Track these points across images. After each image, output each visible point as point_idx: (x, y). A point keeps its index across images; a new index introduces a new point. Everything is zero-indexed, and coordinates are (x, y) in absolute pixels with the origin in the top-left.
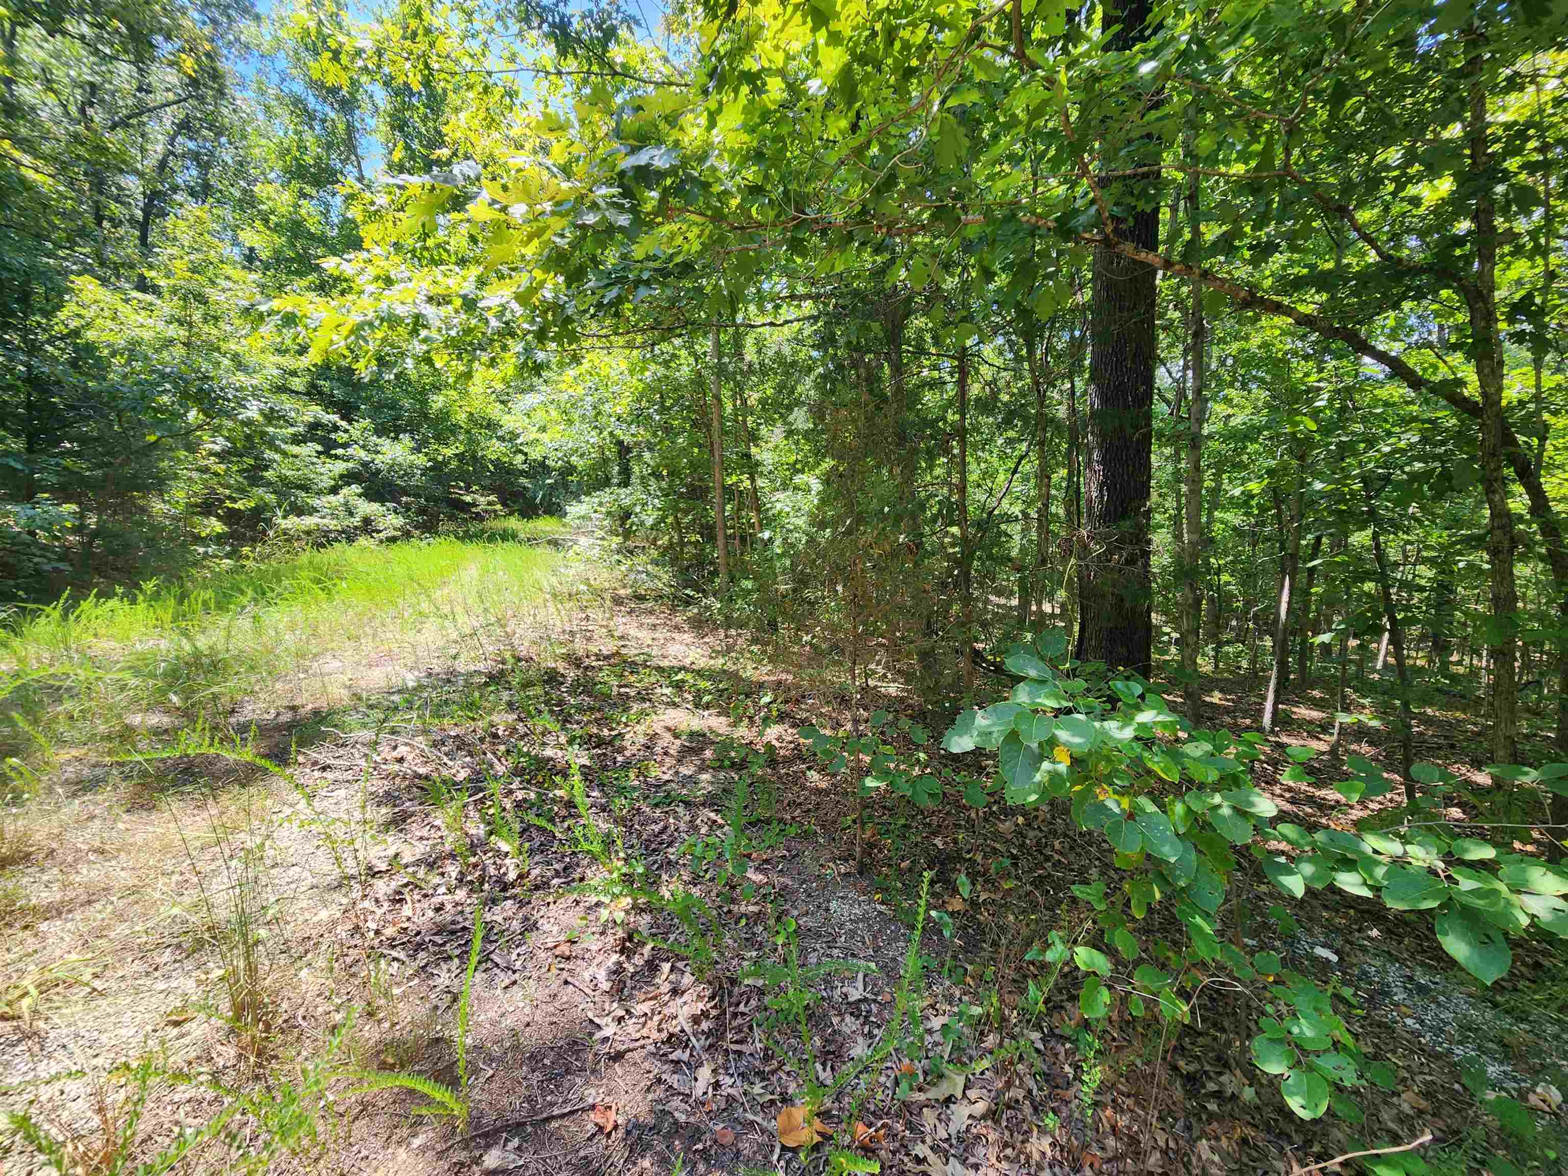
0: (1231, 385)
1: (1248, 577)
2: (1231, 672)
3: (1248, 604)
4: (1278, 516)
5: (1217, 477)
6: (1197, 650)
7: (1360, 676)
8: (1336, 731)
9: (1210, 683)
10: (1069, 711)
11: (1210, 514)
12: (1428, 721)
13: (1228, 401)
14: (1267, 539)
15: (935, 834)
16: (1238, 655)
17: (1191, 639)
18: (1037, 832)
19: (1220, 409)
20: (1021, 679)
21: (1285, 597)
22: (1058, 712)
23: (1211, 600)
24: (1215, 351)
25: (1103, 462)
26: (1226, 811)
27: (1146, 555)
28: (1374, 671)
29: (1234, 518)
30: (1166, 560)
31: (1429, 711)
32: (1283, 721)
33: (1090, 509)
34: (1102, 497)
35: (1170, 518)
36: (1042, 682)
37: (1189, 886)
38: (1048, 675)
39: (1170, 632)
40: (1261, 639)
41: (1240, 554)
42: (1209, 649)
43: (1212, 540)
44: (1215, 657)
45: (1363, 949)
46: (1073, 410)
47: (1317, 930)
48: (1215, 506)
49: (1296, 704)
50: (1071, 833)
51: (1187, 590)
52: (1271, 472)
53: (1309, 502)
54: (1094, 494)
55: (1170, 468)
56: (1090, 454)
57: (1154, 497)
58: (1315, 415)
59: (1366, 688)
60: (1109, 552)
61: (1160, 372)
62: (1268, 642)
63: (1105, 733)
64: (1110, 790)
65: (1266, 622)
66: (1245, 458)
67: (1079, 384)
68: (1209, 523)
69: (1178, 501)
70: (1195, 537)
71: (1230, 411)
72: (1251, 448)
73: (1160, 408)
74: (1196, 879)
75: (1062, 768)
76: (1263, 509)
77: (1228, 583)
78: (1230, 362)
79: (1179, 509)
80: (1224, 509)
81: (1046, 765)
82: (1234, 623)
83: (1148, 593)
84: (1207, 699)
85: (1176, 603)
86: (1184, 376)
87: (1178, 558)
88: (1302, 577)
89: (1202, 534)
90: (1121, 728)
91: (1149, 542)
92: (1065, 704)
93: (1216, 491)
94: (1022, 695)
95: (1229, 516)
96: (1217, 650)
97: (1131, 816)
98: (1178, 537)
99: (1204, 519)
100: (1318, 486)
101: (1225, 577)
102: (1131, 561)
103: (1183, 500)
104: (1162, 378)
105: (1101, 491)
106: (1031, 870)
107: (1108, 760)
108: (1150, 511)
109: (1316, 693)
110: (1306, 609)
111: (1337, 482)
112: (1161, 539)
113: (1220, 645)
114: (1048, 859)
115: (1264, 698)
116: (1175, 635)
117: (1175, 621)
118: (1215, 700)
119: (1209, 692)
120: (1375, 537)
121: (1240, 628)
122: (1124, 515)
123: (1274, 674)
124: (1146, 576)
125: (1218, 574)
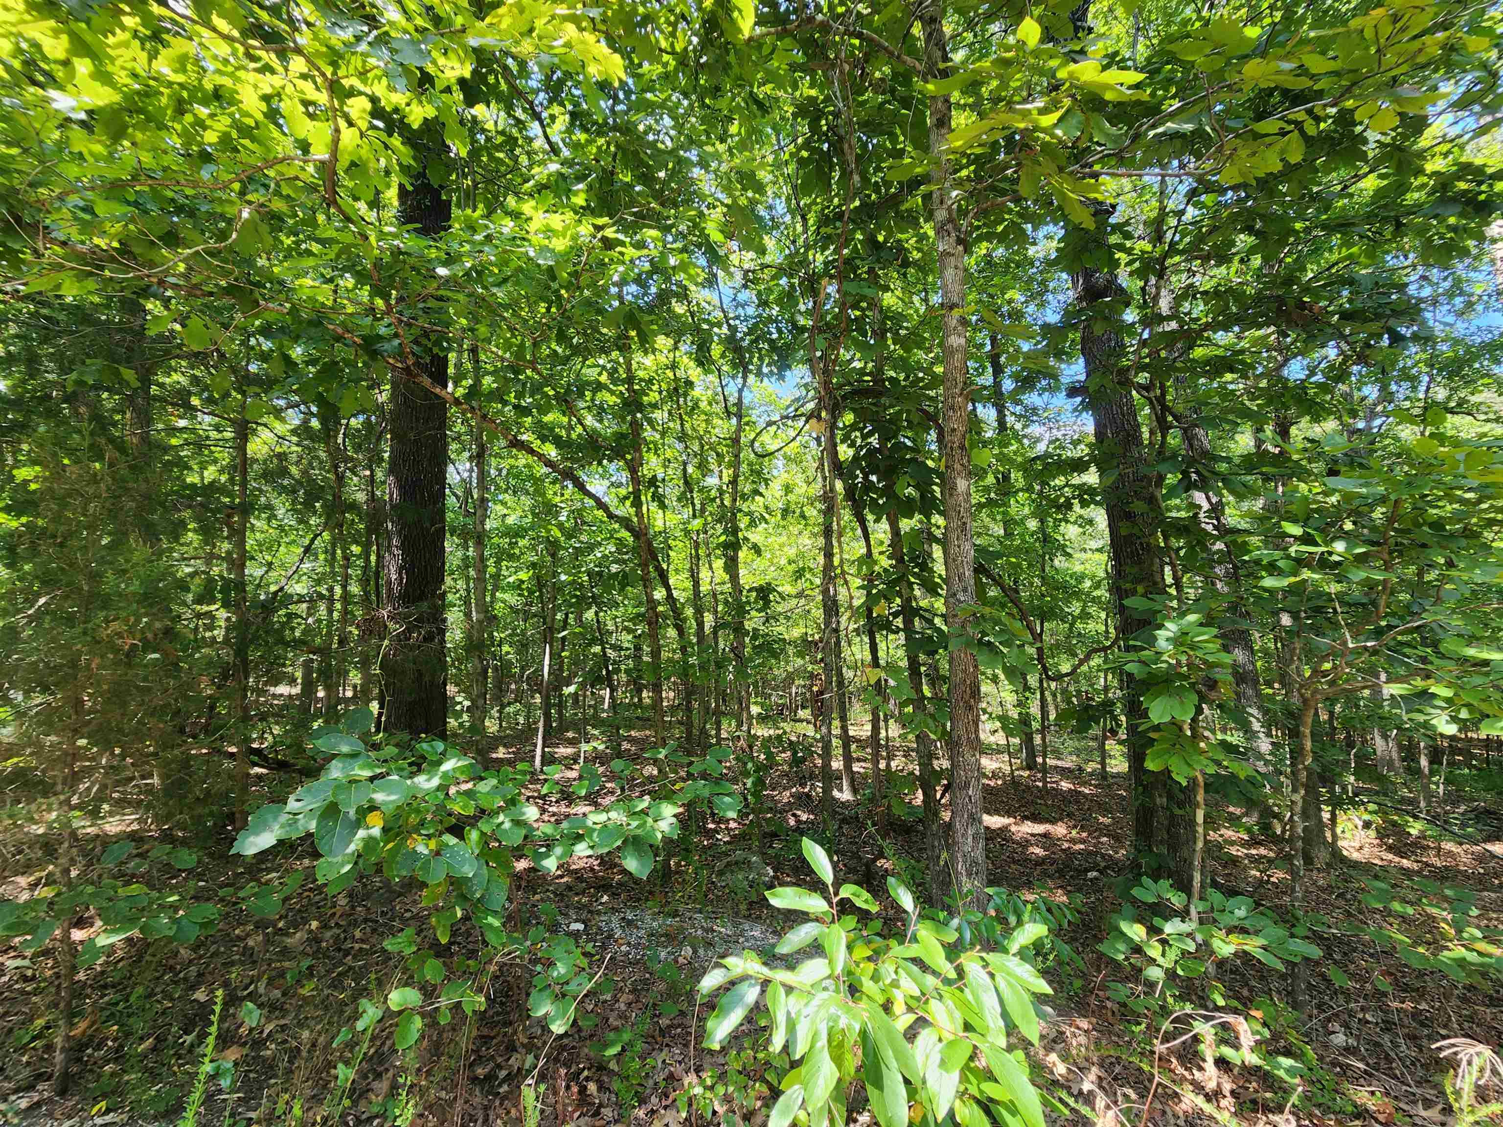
0: (506, 491)
1: (523, 646)
2: (511, 729)
3: (523, 670)
4: (541, 596)
5: (498, 562)
6: (485, 712)
7: (596, 716)
8: (581, 761)
9: (496, 741)
10: (381, 776)
11: (493, 596)
12: (631, 740)
13: (504, 503)
14: (535, 616)
15: (194, 988)
16: (517, 713)
17: (481, 702)
18: (336, 931)
19: (499, 509)
20: (334, 756)
21: (547, 662)
22: (372, 779)
23: (496, 669)
24: (494, 462)
25: (402, 547)
26: (507, 825)
27: (442, 632)
28: (603, 711)
29: (511, 598)
30: (458, 635)
31: (633, 733)
32: (549, 760)
33: (390, 590)
34: (401, 579)
35: (460, 599)
36: (354, 756)
37: (483, 896)
38: (361, 747)
39: (463, 701)
40: (533, 697)
41: (515, 629)
42: (495, 712)
43: (495, 617)
44: (500, 718)
45: (599, 913)
46: (372, 497)
47: (571, 912)
48: (496, 588)
49: (557, 745)
50: (373, 916)
51: (476, 661)
52: (534, 565)
53: (558, 588)
54: (394, 577)
55: (459, 554)
56: (390, 540)
57: (448, 581)
58: (560, 526)
59: (597, 722)
60: (409, 630)
61: (451, 468)
62: (538, 699)
63: (415, 787)
64: (420, 838)
65: (535, 683)
66: (517, 551)
67: (379, 475)
68: (492, 602)
69: (468, 584)
70: (482, 616)
71: (505, 511)
72: (522, 543)
73: (451, 501)
74: (487, 889)
75: (376, 832)
76: (531, 592)
77: (508, 653)
78: (504, 472)
79: (468, 591)
80: (504, 591)
81: (361, 833)
82: (513, 686)
83: (444, 666)
84: (494, 756)
85: (468, 674)
86: (471, 477)
87: (469, 636)
88: (557, 645)
89: (487, 611)
90: (429, 780)
91: (445, 620)
92: (378, 771)
93: (497, 576)
94: (336, 771)
95: (507, 596)
96: (500, 712)
97: (438, 853)
98: (468, 615)
99: (488, 599)
100: (563, 577)
101: (506, 648)
102: (429, 638)
103: (472, 585)
104: (453, 476)
105: (400, 574)
106: (329, 972)
107: (418, 811)
108: (445, 593)
109: (570, 735)
110: (561, 669)
111: (574, 575)
112: (454, 617)
113: (503, 706)
114: (347, 953)
115: (535, 745)
116: (467, 703)
117: (467, 691)
118: (501, 755)
119: (495, 749)
120: (596, 613)
121: (517, 689)
122: (421, 597)
123: (541, 724)
124: (442, 652)
125: (500, 646)
